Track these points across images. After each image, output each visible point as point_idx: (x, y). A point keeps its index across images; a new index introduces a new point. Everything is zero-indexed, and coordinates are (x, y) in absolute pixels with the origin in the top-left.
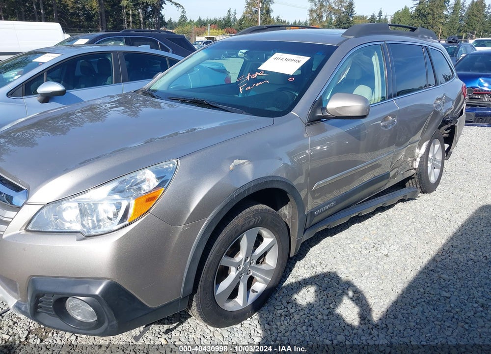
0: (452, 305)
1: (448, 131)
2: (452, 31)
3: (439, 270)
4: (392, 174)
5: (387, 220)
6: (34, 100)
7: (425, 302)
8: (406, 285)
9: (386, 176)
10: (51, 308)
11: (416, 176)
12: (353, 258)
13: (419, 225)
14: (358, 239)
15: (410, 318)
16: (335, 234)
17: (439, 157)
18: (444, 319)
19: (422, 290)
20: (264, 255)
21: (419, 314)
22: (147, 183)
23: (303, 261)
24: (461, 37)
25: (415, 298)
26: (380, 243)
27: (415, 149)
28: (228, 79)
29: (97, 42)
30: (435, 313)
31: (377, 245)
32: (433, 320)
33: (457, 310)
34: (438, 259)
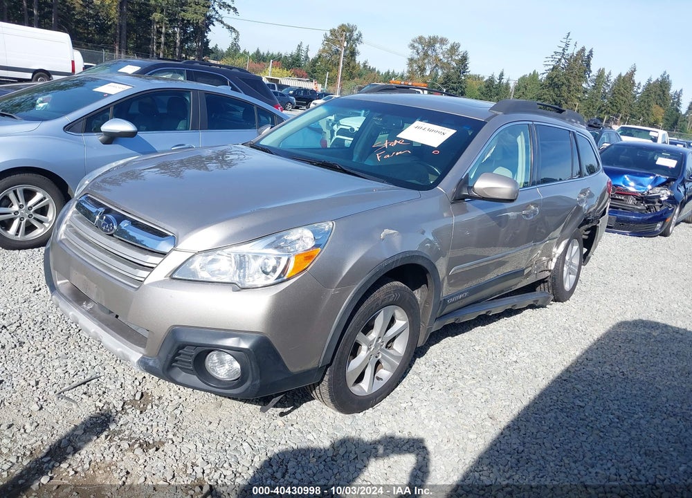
0: (587, 414)
1: (588, 232)
2: (591, 110)
3: (573, 380)
4: (526, 272)
5: (514, 327)
6: (95, 138)
7: (558, 408)
8: (538, 392)
9: (519, 273)
10: (190, 363)
11: (549, 280)
12: (479, 361)
13: (551, 335)
14: (483, 342)
15: (543, 422)
16: (457, 335)
17: (576, 261)
18: (579, 426)
19: (555, 398)
20: (393, 339)
21: (552, 420)
22: (300, 243)
23: (423, 359)
24: (602, 120)
25: (547, 405)
26: (507, 348)
27: (552, 248)
28: (324, 142)
29: (149, 73)
30: (569, 420)
31: (504, 351)
32: (568, 426)
33: (593, 419)
34: (572, 370)
